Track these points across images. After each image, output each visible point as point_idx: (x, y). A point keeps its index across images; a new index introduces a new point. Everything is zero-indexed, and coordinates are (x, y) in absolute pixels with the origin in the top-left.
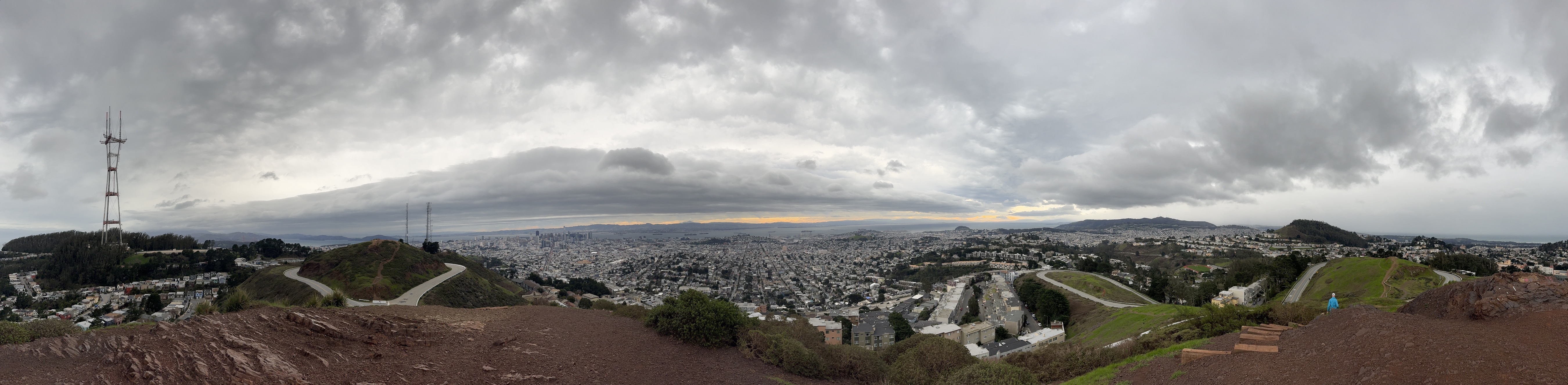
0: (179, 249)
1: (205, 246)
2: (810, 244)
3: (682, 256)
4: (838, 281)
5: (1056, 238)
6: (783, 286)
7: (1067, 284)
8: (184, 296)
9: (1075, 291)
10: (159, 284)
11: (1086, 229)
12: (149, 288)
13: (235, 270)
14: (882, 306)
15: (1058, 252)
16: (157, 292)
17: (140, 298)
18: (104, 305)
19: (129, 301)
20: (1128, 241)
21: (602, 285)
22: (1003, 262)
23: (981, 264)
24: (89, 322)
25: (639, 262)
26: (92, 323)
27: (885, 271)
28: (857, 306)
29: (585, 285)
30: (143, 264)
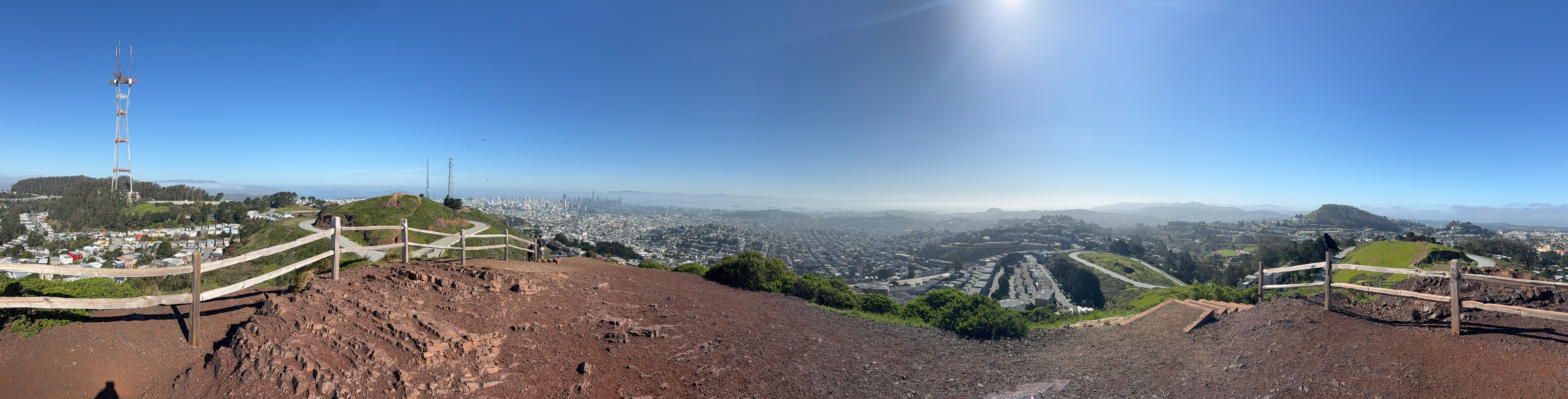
0: (190, 200)
1: (217, 198)
3: (711, 225)
4: (868, 257)
5: (1088, 220)
6: (812, 258)
7: (1099, 264)
8: (196, 244)
9: (1107, 271)
10: (172, 232)
12: (160, 235)
13: (248, 221)
14: (910, 281)
15: (1091, 233)
16: (168, 240)
17: (151, 244)
18: (115, 248)
19: (140, 246)
20: (1161, 225)
21: (630, 249)
22: (1036, 243)
23: (1012, 244)
24: (101, 263)
25: (669, 229)
26: (103, 264)
27: (915, 250)
28: (886, 281)
29: (613, 248)
30: (153, 211)
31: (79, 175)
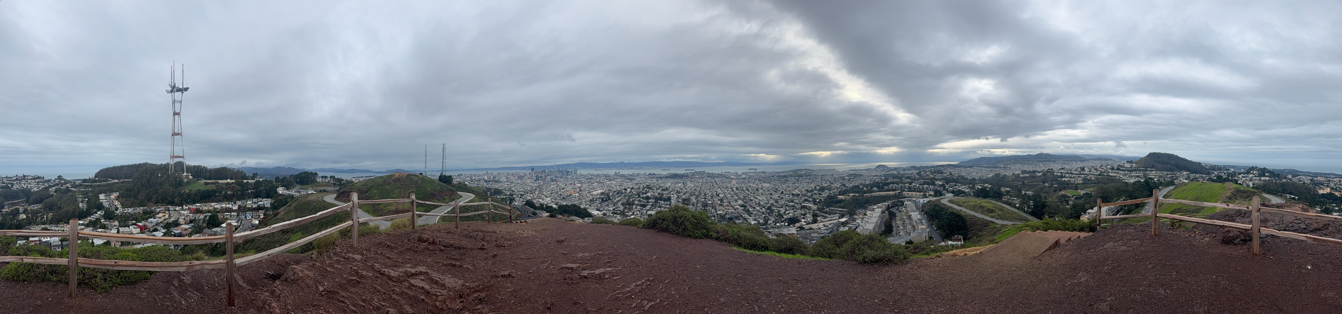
0: (232, 180)
1: (253, 177)
2: (755, 179)
3: (648, 187)
4: (779, 207)
5: (957, 172)
6: (733, 211)
7: (966, 207)
8: (238, 216)
9: (972, 213)
10: (217, 206)
11: (982, 164)
12: (210, 208)
13: (277, 196)
14: (814, 226)
15: (959, 183)
16: (216, 212)
17: (202, 216)
18: (173, 220)
19: (194, 218)
20: (1015, 173)
21: (585, 210)
22: (914, 192)
24: (162, 232)
25: (615, 192)
26: (164, 233)
27: (818, 200)
28: (795, 226)
29: (571, 210)
30: (203, 189)
31: (144, 162)
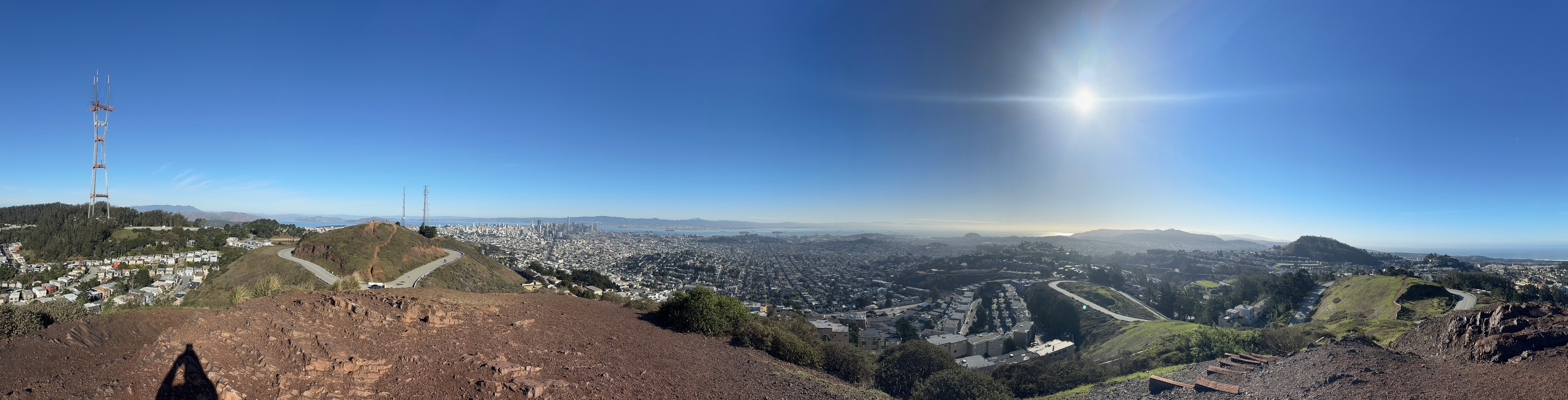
0: (169, 226)
1: (196, 224)
3: (687, 252)
4: (845, 283)
5: (1069, 247)
6: (789, 286)
7: (1078, 294)
8: (174, 271)
9: (1085, 301)
10: (148, 259)
12: (138, 262)
13: (226, 248)
14: (889, 311)
15: (1071, 261)
16: (146, 267)
17: (127, 273)
18: (91, 277)
19: (117, 275)
20: (1139, 252)
21: (606, 277)
22: (1015, 270)
23: (990, 272)
24: (76, 294)
25: (644, 257)
26: (79, 295)
27: (892, 275)
28: (863, 310)
29: (588, 277)
30: (131, 238)
31: (55, 201)
